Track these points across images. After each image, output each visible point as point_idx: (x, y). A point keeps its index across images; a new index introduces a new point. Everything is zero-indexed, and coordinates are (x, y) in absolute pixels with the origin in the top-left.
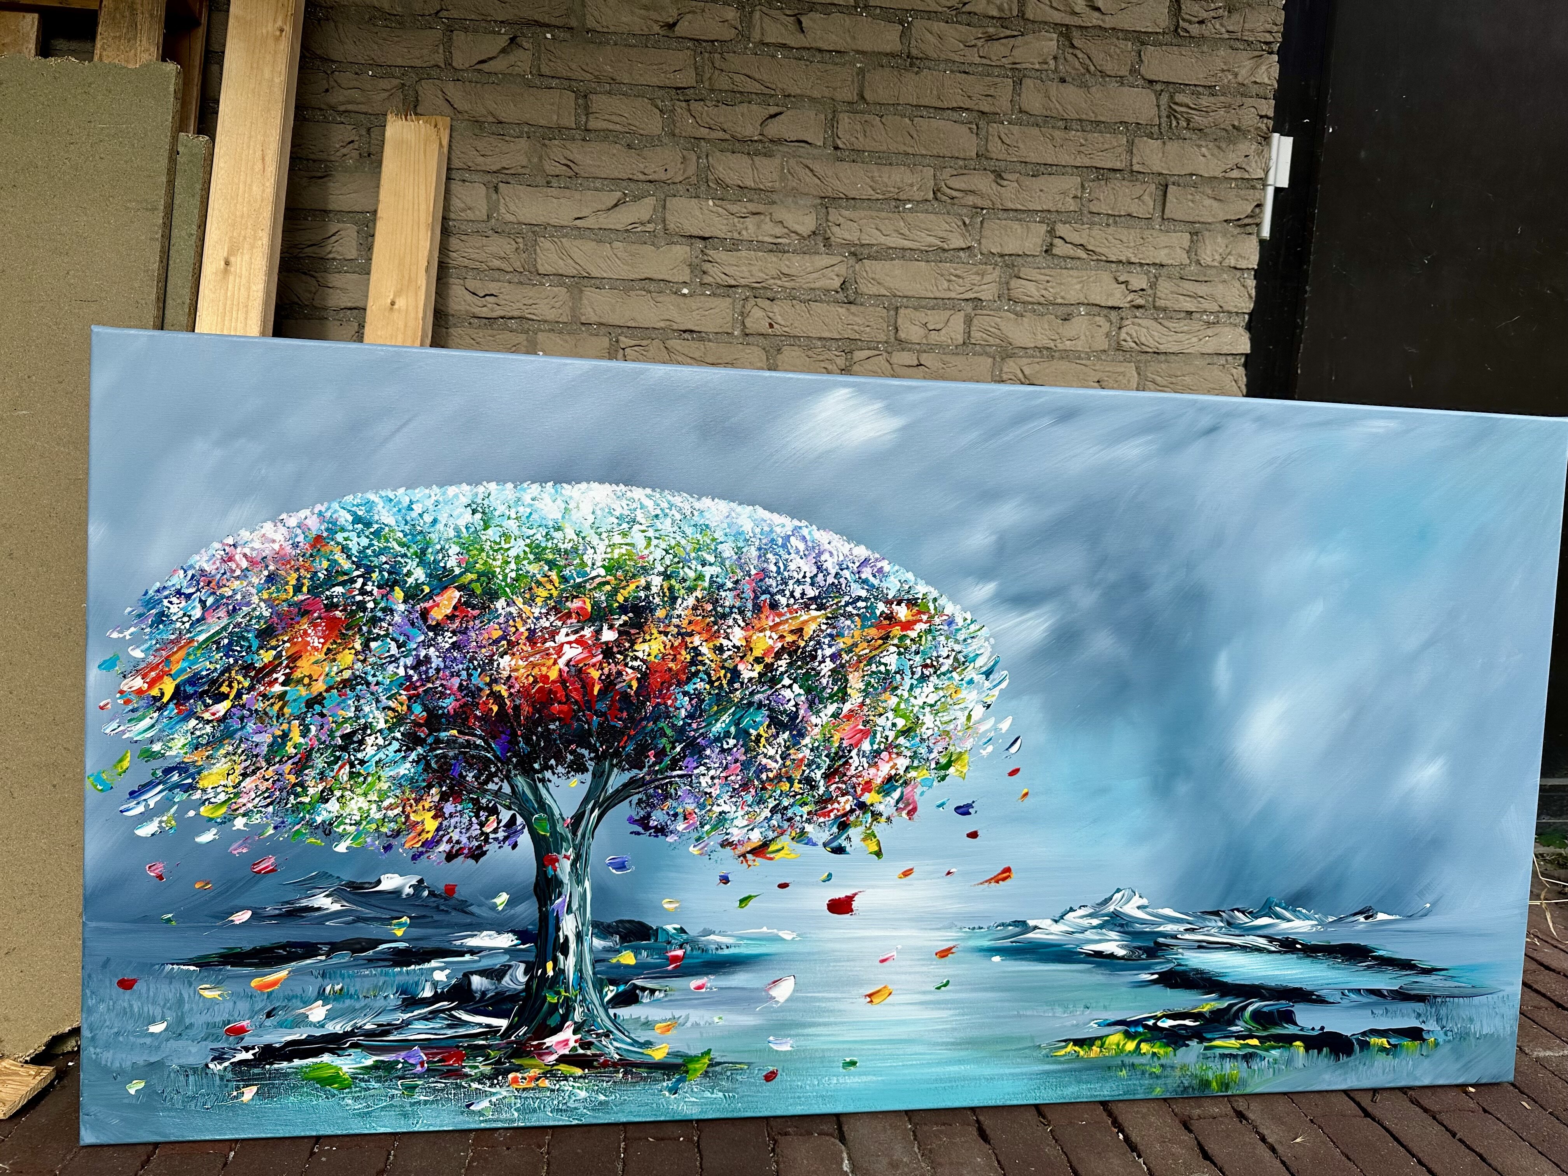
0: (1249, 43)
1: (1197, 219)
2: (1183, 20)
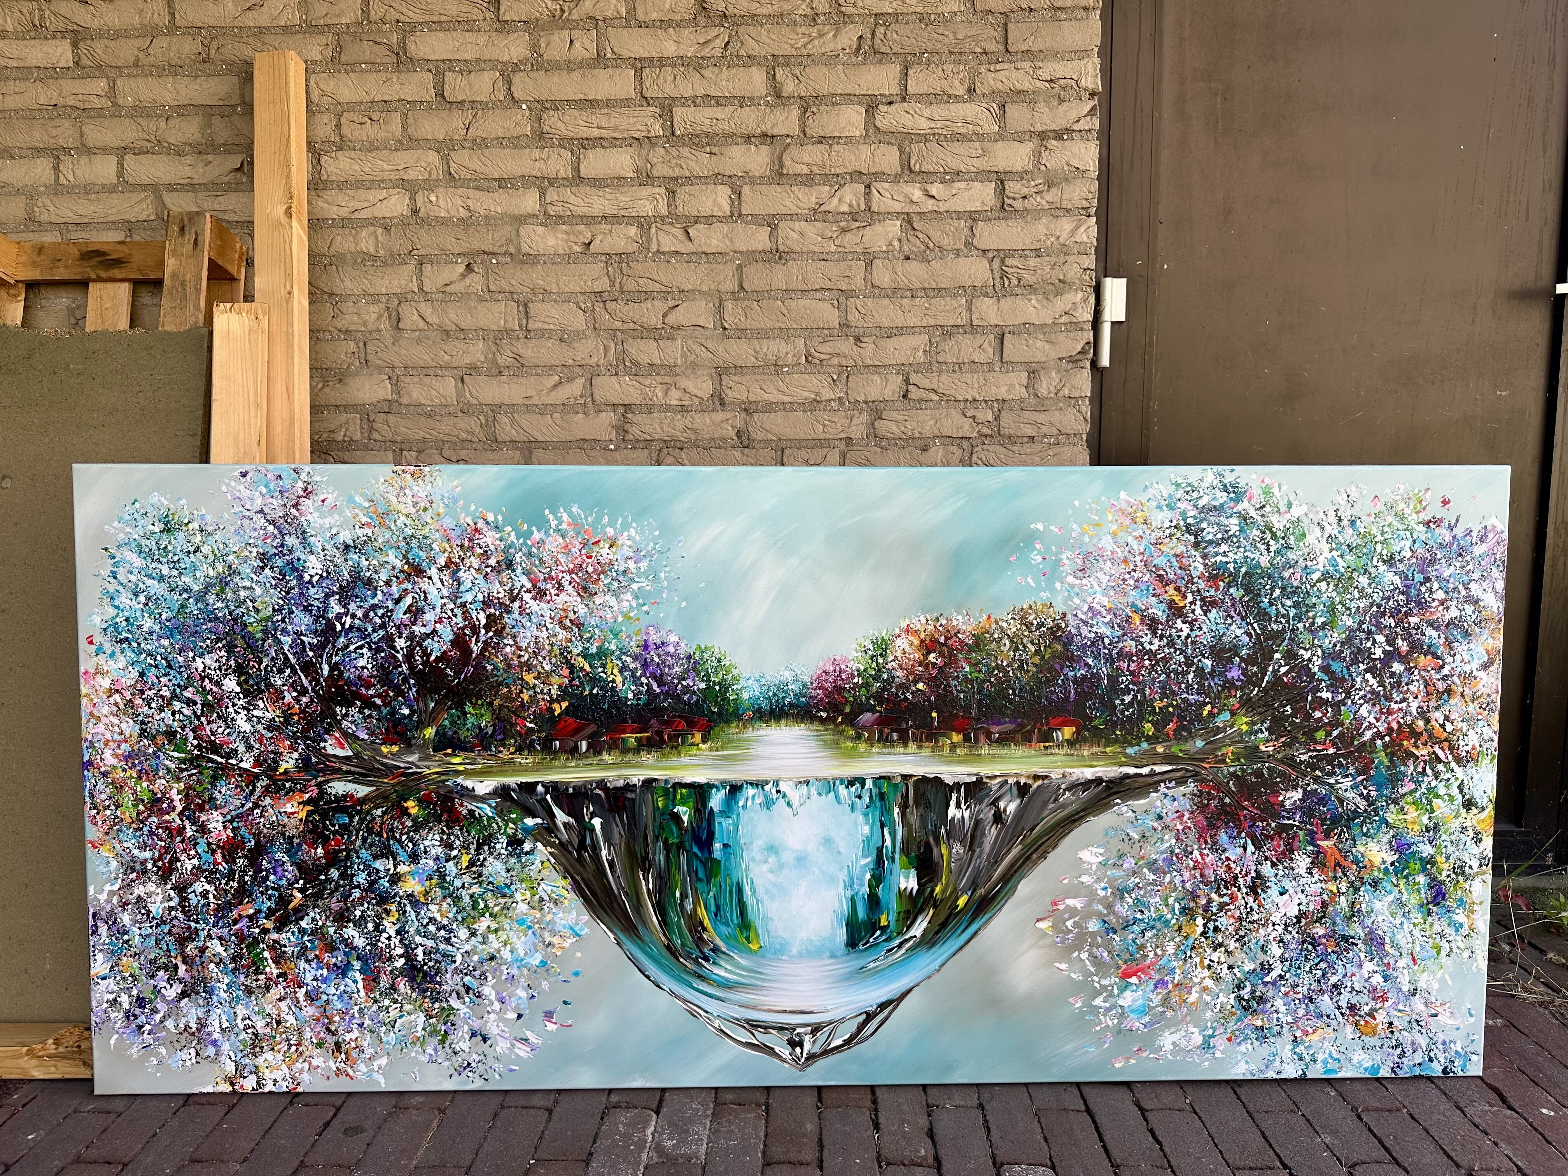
0: (1068, 210)
1: (1032, 360)
2: (1008, 197)
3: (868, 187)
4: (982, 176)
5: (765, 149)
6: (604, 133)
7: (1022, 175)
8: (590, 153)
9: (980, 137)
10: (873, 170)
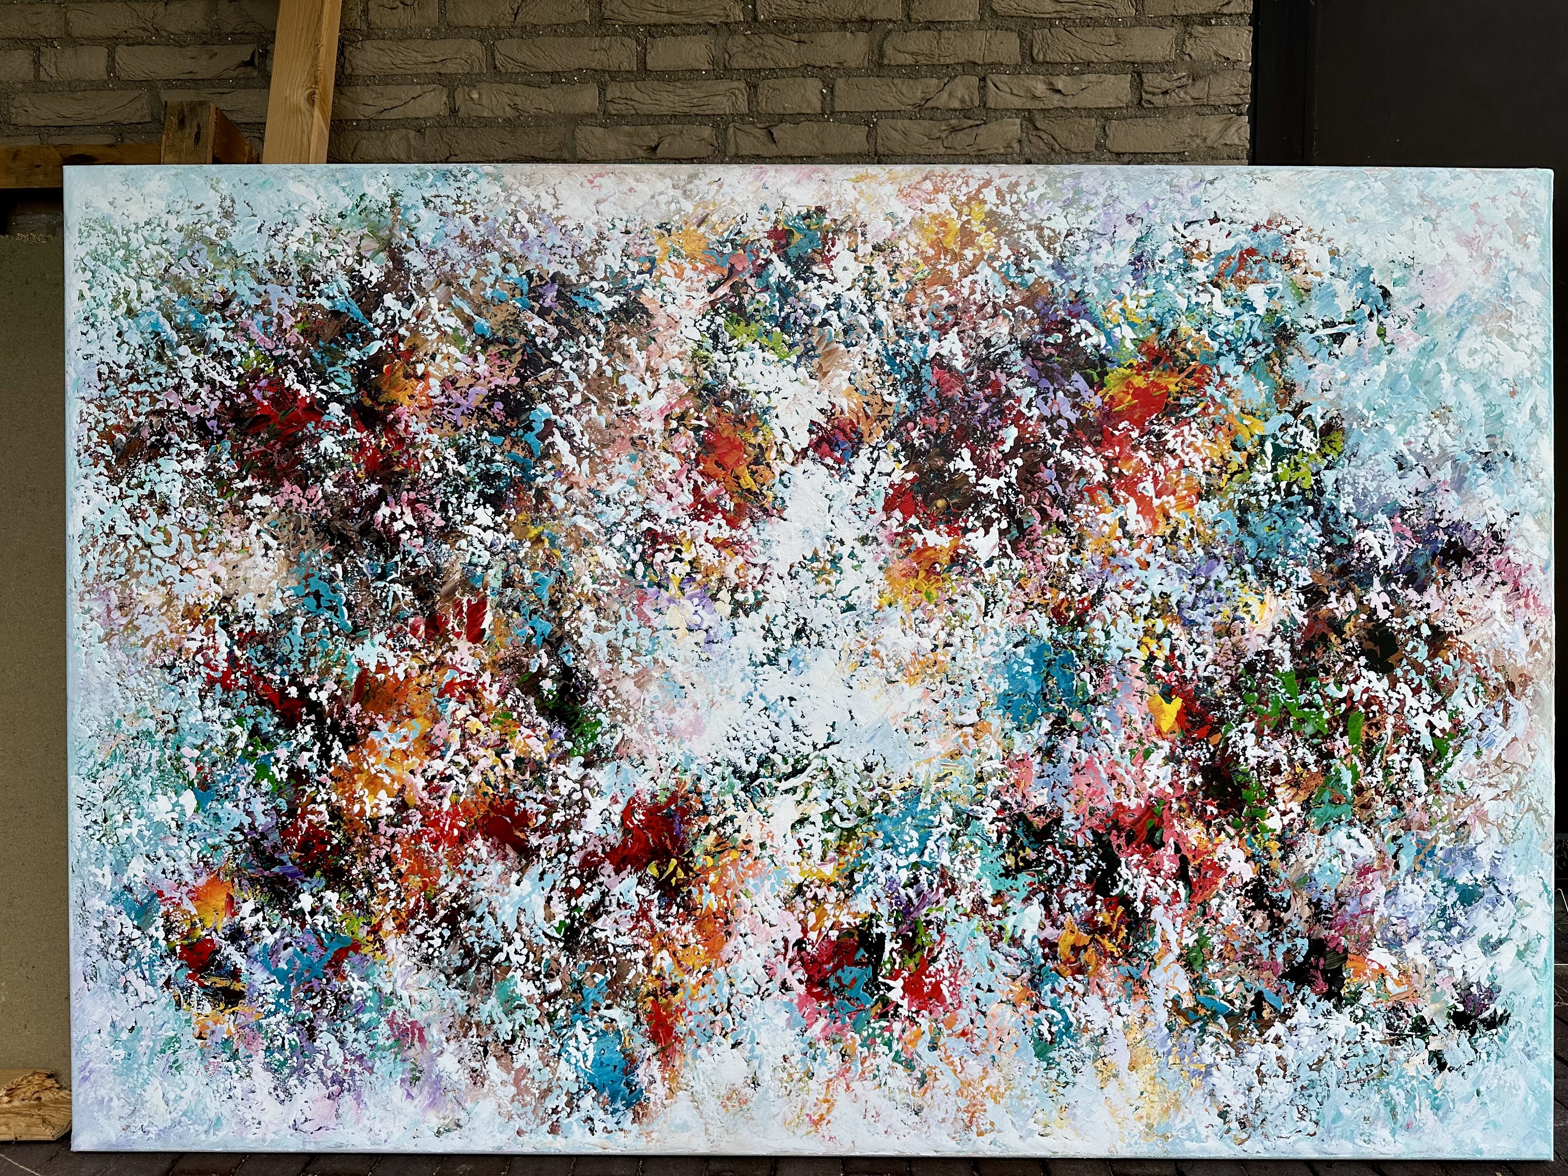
0: (1216, 108)
2: (1147, 92)
3: (983, 79)
4: (1116, 67)
5: (862, 36)
6: (675, 19)
7: (1163, 66)
8: (659, 43)
9: (1114, 22)
10: (989, 60)
